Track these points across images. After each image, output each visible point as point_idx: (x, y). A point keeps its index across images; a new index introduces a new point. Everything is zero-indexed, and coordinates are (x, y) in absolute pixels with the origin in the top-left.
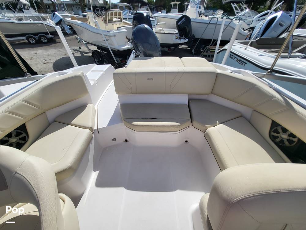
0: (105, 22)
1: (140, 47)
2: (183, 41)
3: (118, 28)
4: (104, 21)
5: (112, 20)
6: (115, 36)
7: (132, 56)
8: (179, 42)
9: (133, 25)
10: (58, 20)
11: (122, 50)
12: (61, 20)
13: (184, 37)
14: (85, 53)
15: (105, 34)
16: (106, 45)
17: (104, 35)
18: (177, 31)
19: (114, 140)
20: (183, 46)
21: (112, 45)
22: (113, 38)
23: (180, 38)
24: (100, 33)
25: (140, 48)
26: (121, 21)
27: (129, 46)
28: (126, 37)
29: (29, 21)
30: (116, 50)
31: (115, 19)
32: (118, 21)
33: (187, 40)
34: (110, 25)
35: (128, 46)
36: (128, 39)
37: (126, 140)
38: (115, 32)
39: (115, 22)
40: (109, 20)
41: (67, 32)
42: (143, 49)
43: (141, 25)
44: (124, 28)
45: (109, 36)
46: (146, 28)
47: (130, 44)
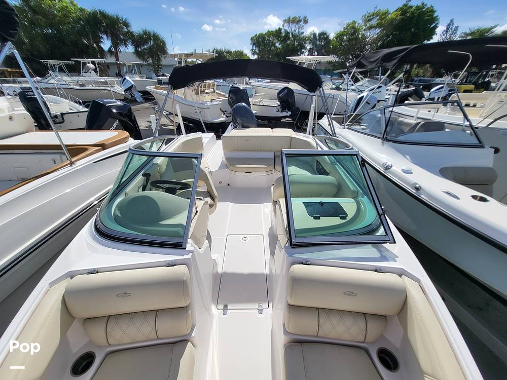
0: (197, 93)
2: (284, 114)
3: (211, 100)
4: (194, 92)
5: (204, 91)
6: (209, 108)
7: (230, 127)
8: (280, 115)
9: (229, 97)
10: (128, 86)
11: (215, 122)
12: (132, 86)
13: (287, 110)
14: (165, 125)
15: (198, 106)
16: (198, 117)
18: (279, 103)
19: (220, 183)
20: (287, 119)
21: (204, 117)
22: (206, 111)
23: (282, 111)
24: (193, 105)
25: (239, 121)
26: (214, 92)
27: (224, 119)
28: (221, 109)
29: (90, 87)
30: (209, 123)
31: (207, 91)
32: (211, 92)
33: (289, 113)
34: (201, 96)
35: (222, 119)
36: (222, 111)
37: (229, 184)
38: (209, 104)
39: (207, 93)
40: (201, 92)
41: (138, 100)
43: (240, 104)
44: (219, 101)
45: (202, 107)
46: (244, 106)
47: (225, 116)
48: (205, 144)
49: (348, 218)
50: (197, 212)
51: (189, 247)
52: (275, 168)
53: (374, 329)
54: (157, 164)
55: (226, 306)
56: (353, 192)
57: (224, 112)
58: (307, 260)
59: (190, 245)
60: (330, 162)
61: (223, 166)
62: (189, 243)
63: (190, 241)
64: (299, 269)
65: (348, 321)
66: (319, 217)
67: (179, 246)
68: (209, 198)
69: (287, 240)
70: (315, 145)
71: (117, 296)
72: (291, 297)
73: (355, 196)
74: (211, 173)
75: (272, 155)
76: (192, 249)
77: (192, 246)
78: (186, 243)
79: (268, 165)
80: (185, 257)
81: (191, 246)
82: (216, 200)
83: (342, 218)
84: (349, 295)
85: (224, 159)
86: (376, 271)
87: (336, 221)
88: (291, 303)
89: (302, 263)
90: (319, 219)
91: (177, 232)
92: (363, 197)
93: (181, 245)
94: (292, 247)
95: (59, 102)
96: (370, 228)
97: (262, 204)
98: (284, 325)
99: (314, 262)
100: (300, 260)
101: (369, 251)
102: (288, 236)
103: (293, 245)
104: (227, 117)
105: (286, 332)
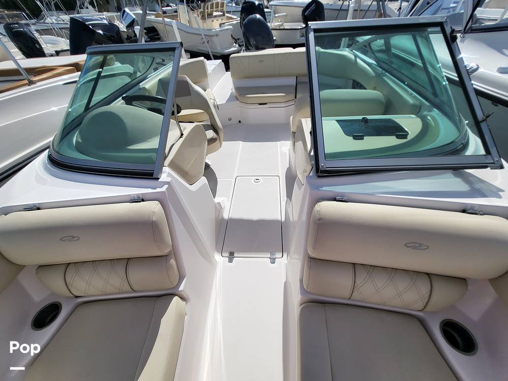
0: (203, 17)
1: (252, 40)
3: (220, 25)
4: (200, 17)
5: (212, 15)
6: (217, 35)
9: (241, 19)
10: (129, 21)
11: (226, 54)
12: (134, 21)
15: (205, 33)
16: (206, 49)
17: (205, 35)
18: (304, 25)
19: (230, 120)
21: (213, 48)
22: (215, 39)
24: (199, 33)
25: (252, 42)
26: (224, 15)
27: (236, 49)
28: (232, 36)
30: (218, 55)
31: (215, 14)
32: (220, 16)
34: (209, 21)
36: (234, 39)
37: (240, 121)
38: (217, 30)
39: (216, 17)
40: (208, 15)
42: (255, 43)
43: (253, 16)
44: (228, 25)
45: (210, 36)
46: (258, 18)
47: (237, 46)
48: (209, 72)
49: (410, 137)
50: (182, 135)
51: (164, 177)
52: (296, 97)
53: (443, 295)
54: (144, 89)
55: (232, 254)
56: (413, 106)
57: (236, 41)
58: (343, 195)
59: (167, 174)
60: (374, 75)
61: (232, 98)
62: (165, 172)
63: (166, 169)
64: (328, 208)
65: (402, 284)
66: (363, 136)
67: (150, 175)
68: (212, 131)
69: (311, 167)
70: (353, 57)
71: (61, 240)
72: (314, 248)
73: (416, 110)
74: (217, 107)
75: (292, 81)
76: (169, 179)
77: (169, 175)
78: (161, 171)
79: (287, 93)
80: (158, 190)
81: (167, 176)
82: (221, 134)
83: (399, 137)
84: (414, 248)
85: (234, 90)
86: (464, 211)
87: (390, 141)
88: (313, 255)
89: (335, 200)
90: (363, 139)
91: (150, 158)
92: (430, 111)
93: (152, 174)
94: (319, 177)
95: (56, 42)
96: (452, 147)
97: (278, 142)
98: (301, 281)
99: (354, 197)
100: (331, 195)
101: (447, 182)
102: (313, 162)
103: (321, 172)
104: (240, 46)
105: (303, 291)
